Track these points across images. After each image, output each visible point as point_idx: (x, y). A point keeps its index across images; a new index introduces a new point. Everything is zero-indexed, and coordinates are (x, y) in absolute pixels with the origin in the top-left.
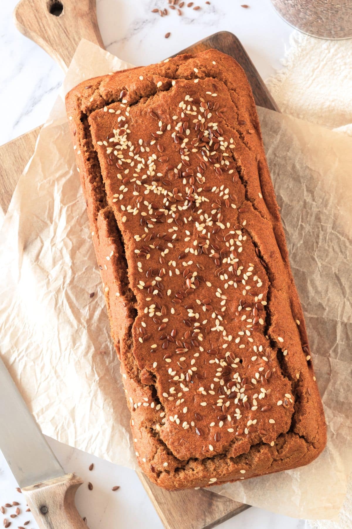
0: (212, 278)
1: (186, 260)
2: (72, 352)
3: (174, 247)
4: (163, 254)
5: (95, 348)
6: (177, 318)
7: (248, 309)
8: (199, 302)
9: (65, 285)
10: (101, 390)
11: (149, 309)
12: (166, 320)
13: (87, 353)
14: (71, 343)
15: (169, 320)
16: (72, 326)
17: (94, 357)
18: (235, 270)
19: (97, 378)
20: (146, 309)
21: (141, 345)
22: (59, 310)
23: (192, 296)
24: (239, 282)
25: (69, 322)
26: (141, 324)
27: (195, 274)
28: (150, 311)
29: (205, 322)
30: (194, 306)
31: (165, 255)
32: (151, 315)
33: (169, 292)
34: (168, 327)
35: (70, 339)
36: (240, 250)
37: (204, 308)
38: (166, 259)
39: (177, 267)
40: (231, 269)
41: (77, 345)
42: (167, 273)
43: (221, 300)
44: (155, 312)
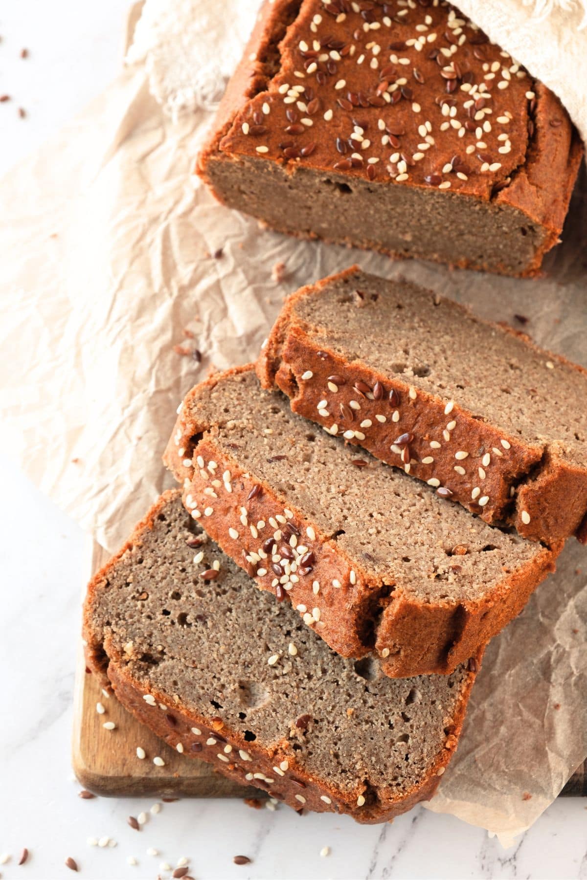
0: (427, 104)
1: (401, 55)
2: (128, 328)
3: (393, 27)
4: (366, 27)
5: (174, 336)
6: (329, 130)
7: (461, 175)
8: (381, 125)
9: (173, 216)
10: (149, 410)
11: (290, 88)
12: (308, 122)
13: (155, 338)
14: (133, 313)
15: (313, 127)
16: (150, 284)
17: (164, 351)
18: (475, 109)
19: (152, 387)
20: (286, 86)
21: (241, 136)
22: (138, 252)
23: (377, 111)
24: (471, 131)
25: (148, 276)
26: (262, 105)
27: (403, 81)
28: (290, 93)
29: (373, 160)
30: (369, 126)
31: (371, 30)
32: (287, 101)
33: (341, 84)
34: (305, 135)
35: (135, 304)
36: (502, 85)
37: (385, 140)
38: (366, 37)
39: (377, 56)
40: (468, 105)
41: (143, 320)
42: (357, 55)
43: (422, 140)
44: (298, 99)
